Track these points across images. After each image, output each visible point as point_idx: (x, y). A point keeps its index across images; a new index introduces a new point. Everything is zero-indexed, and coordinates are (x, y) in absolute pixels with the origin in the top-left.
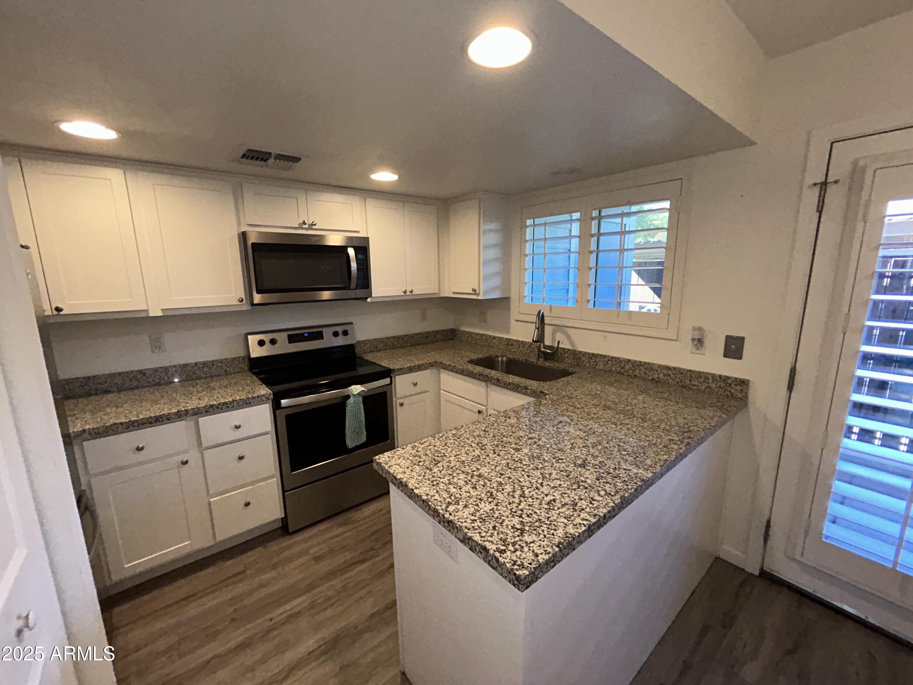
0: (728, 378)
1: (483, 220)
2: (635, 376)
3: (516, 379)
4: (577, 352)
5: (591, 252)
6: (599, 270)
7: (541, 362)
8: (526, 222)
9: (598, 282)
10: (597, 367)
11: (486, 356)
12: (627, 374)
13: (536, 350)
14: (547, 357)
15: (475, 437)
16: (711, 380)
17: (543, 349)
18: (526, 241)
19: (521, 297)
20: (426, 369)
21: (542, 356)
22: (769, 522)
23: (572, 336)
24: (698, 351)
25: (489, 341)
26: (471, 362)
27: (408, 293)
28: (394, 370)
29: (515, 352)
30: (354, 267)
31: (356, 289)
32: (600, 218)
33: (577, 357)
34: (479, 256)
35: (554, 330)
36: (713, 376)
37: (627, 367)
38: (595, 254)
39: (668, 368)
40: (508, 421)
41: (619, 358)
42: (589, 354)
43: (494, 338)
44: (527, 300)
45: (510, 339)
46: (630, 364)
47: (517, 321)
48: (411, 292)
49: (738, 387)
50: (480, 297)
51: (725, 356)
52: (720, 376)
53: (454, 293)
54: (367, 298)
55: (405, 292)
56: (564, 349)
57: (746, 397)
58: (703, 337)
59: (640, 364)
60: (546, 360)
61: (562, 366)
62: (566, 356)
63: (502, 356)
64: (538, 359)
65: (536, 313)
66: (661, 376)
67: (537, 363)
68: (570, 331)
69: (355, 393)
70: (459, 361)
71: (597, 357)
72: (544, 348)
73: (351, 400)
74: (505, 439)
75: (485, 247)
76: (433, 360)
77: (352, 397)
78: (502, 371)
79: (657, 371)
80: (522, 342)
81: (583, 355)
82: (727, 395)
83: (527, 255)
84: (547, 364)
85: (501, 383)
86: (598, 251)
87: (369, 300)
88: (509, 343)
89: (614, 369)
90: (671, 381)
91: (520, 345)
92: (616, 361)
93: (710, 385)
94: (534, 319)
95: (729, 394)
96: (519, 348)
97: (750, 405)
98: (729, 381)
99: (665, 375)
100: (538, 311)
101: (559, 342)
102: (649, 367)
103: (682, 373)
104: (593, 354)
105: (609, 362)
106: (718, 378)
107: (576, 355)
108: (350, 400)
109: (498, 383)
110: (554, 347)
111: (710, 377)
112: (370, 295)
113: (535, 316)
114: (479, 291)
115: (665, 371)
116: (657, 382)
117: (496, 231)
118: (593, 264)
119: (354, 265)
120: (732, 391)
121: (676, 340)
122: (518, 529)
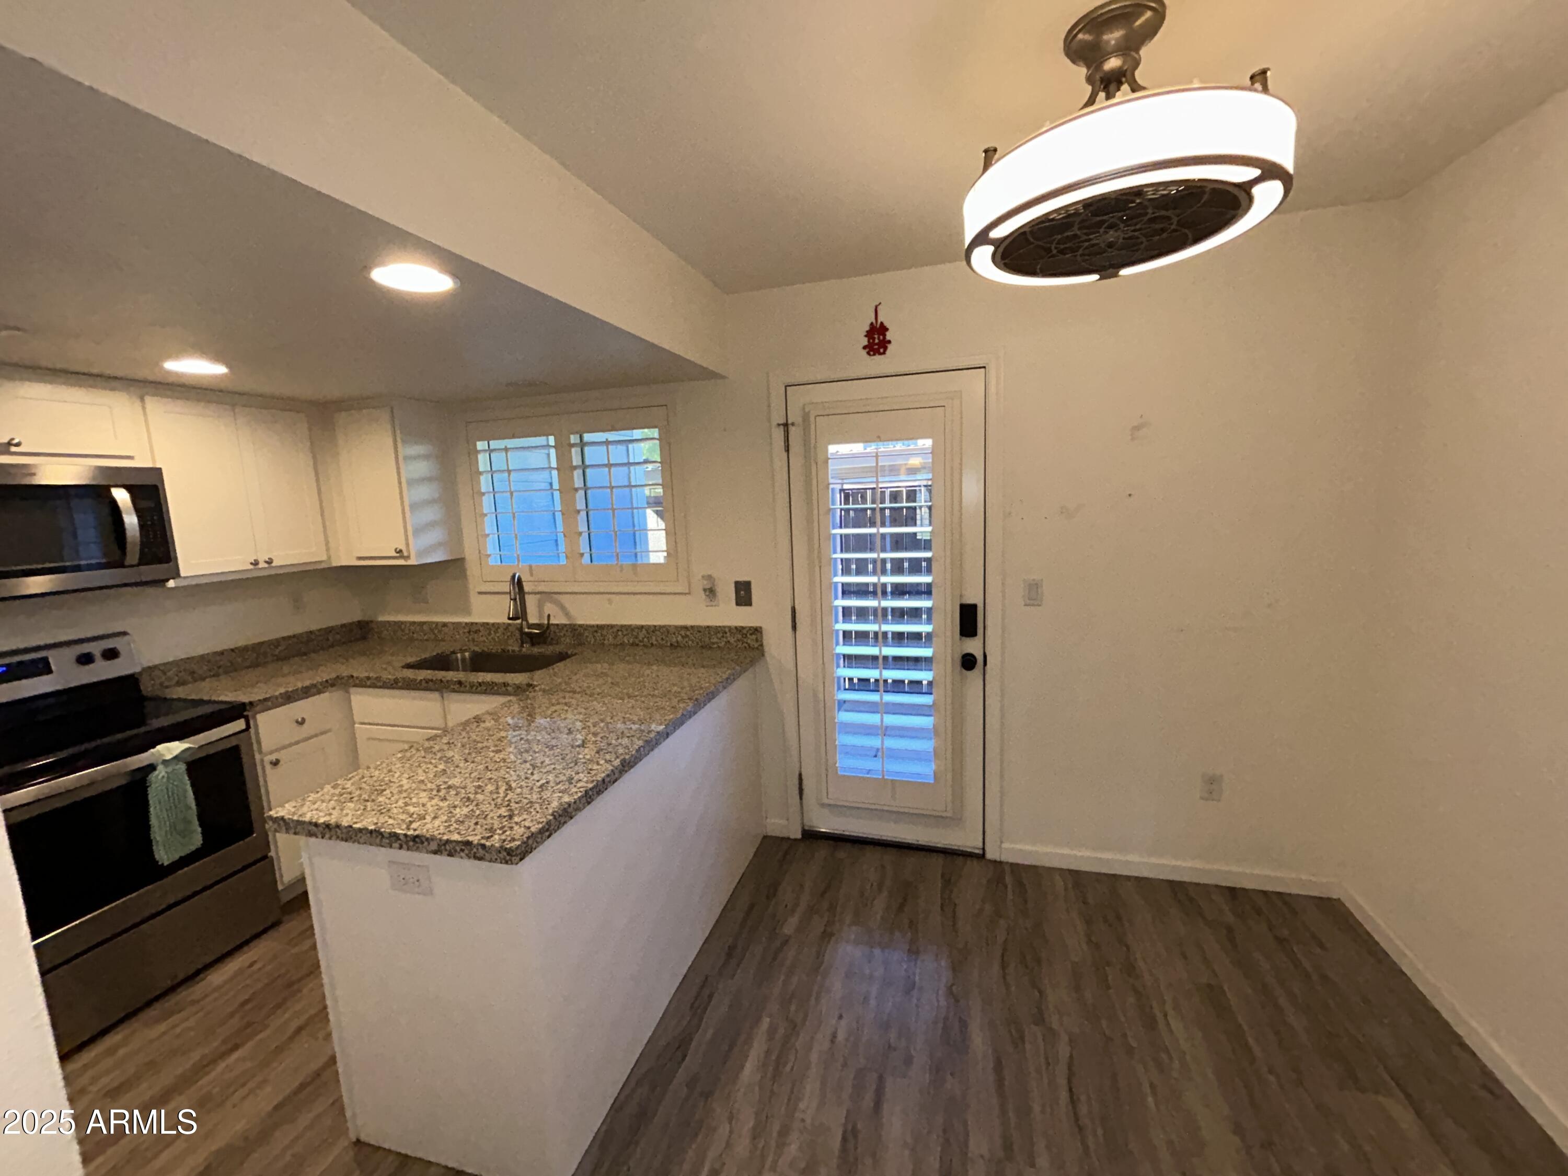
0: (743, 628)
1: (402, 439)
2: (652, 644)
3: (488, 677)
4: (576, 627)
5: (576, 490)
6: (591, 513)
7: (527, 649)
8: (475, 445)
9: (592, 530)
10: (606, 642)
11: (435, 654)
12: (642, 644)
13: (517, 634)
14: (534, 639)
15: (435, 753)
16: (728, 634)
17: (526, 630)
18: (481, 473)
19: (482, 556)
20: (319, 692)
21: (528, 640)
22: (800, 775)
23: (567, 605)
24: (712, 603)
25: (436, 632)
26: (409, 666)
27: (262, 565)
28: (251, 703)
29: (484, 642)
30: (131, 524)
31: (139, 565)
32: (582, 445)
33: (577, 632)
34: (402, 498)
35: (539, 601)
36: (730, 628)
37: (641, 636)
38: (582, 493)
39: (686, 628)
40: (482, 725)
41: (630, 626)
42: (592, 626)
43: (445, 625)
44: (493, 561)
45: (472, 623)
46: (644, 631)
47: (480, 593)
48: (269, 562)
49: (754, 637)
50: (413, 561)
51: (738, 604)
52: (736, 628)
53: (360, 558)
54: (167, 580)
55: (256, 563)
56: (557, 625)
57: (762, 645)
58: (714, 585)
59: (654, 629)
60: (533, 645)
61: (558, 649)
62: (562, 634)
63: (462, 651)
64: (522, 646)
65: (509, 578)
66: (680, 638)
67: (520, 651)
68: (564, 599)
69: (168, 757)
70: (386, 669)
71: (603, 629)
72: (529, 628)
73: (161, 772)
74: (480, 745)
75: (411, 483)
76: (334, 675)
77: (160, 768)
78: (464, 670)
79: (674, 634)
80: (493, 624)
81: (585, 629)
82: (745, 647)
83: (483, 494)
84: (536, 650)
85: (466, 686)
86: (586, 489)
87: (171, 584)
88: (473, 629)
89: (626, 641)
90: (690, 642)
91: (490, 630)
92: (627, 630)
93: (729, 639)
94: (506, 587)
95: (746, 645)
96: (490, 634)
97: (766, 655)
98: (745, 631)
99: (683, 637)
100: (511, 574)
101: (549, 616)
102: (665, 630)
103: (700, 632)
104: (597, 626)
105: (620, 633)
106: (735, 631)
107: (576, 631)
108: (156, 773)
109: (460, 687)
110: (543, 624)
111: (727, 630)
112: (176, 574)
113: (508, 583)
114: (409, 551)
115: (683, 633)
116: (676, 647)
117: (426, 457)
118: (581, 505)
119: (131, 520)
120: (749, 641)
121: (689, 593)
122: (505, 817)
